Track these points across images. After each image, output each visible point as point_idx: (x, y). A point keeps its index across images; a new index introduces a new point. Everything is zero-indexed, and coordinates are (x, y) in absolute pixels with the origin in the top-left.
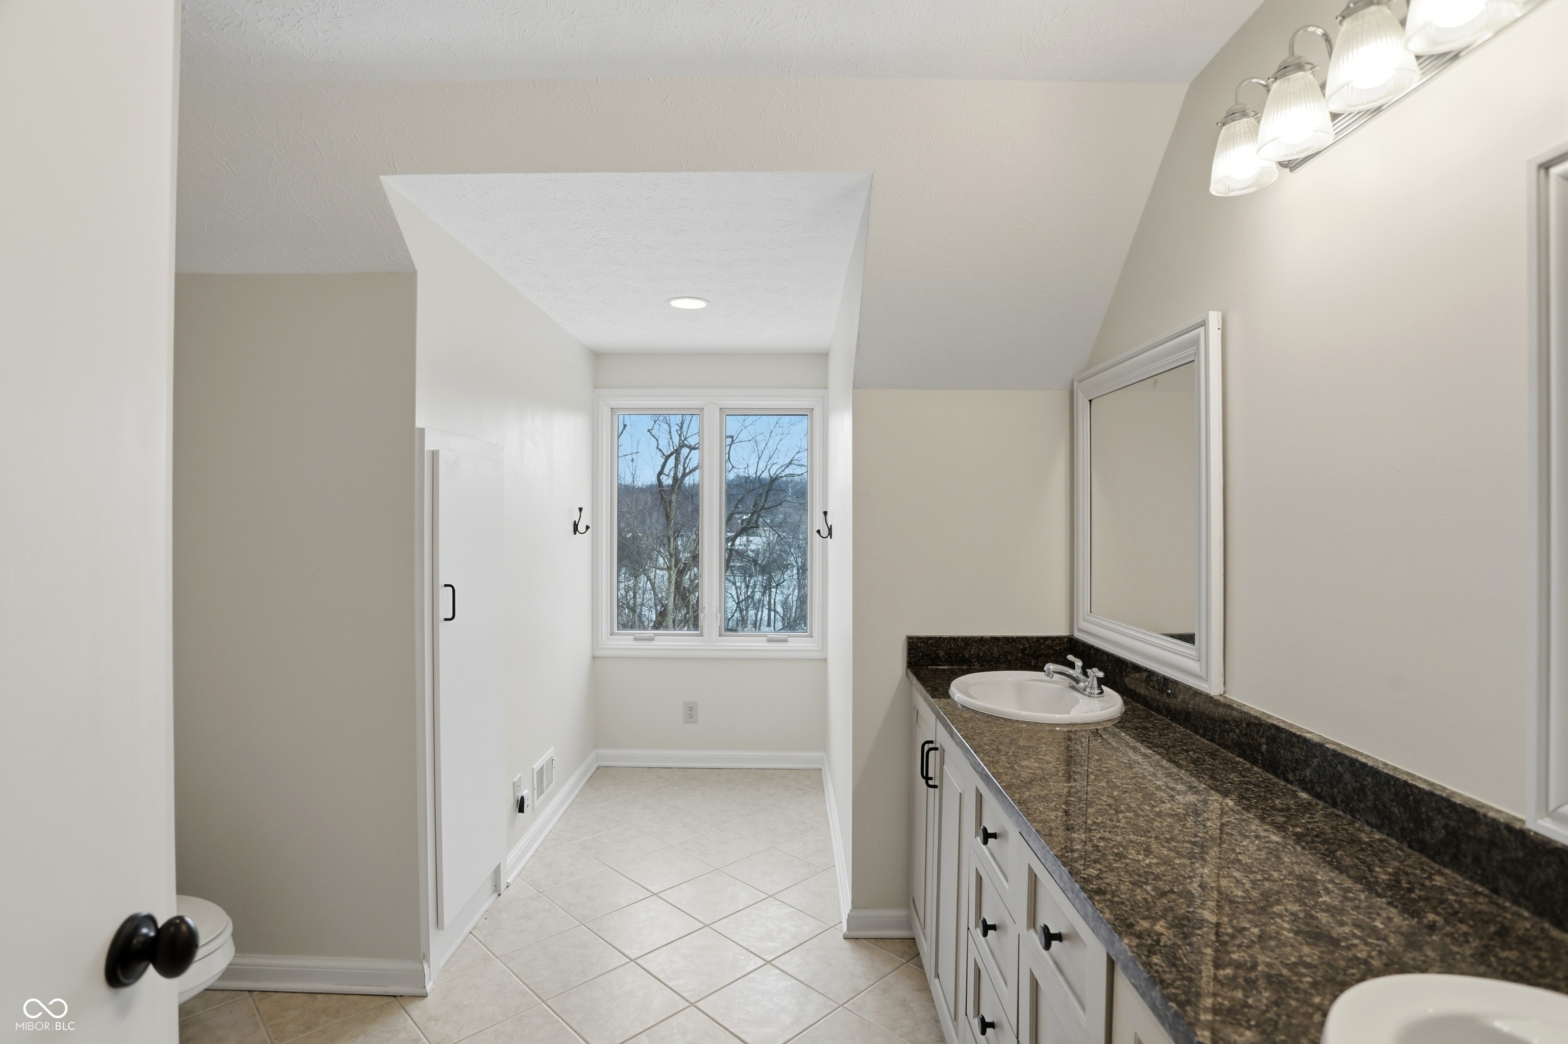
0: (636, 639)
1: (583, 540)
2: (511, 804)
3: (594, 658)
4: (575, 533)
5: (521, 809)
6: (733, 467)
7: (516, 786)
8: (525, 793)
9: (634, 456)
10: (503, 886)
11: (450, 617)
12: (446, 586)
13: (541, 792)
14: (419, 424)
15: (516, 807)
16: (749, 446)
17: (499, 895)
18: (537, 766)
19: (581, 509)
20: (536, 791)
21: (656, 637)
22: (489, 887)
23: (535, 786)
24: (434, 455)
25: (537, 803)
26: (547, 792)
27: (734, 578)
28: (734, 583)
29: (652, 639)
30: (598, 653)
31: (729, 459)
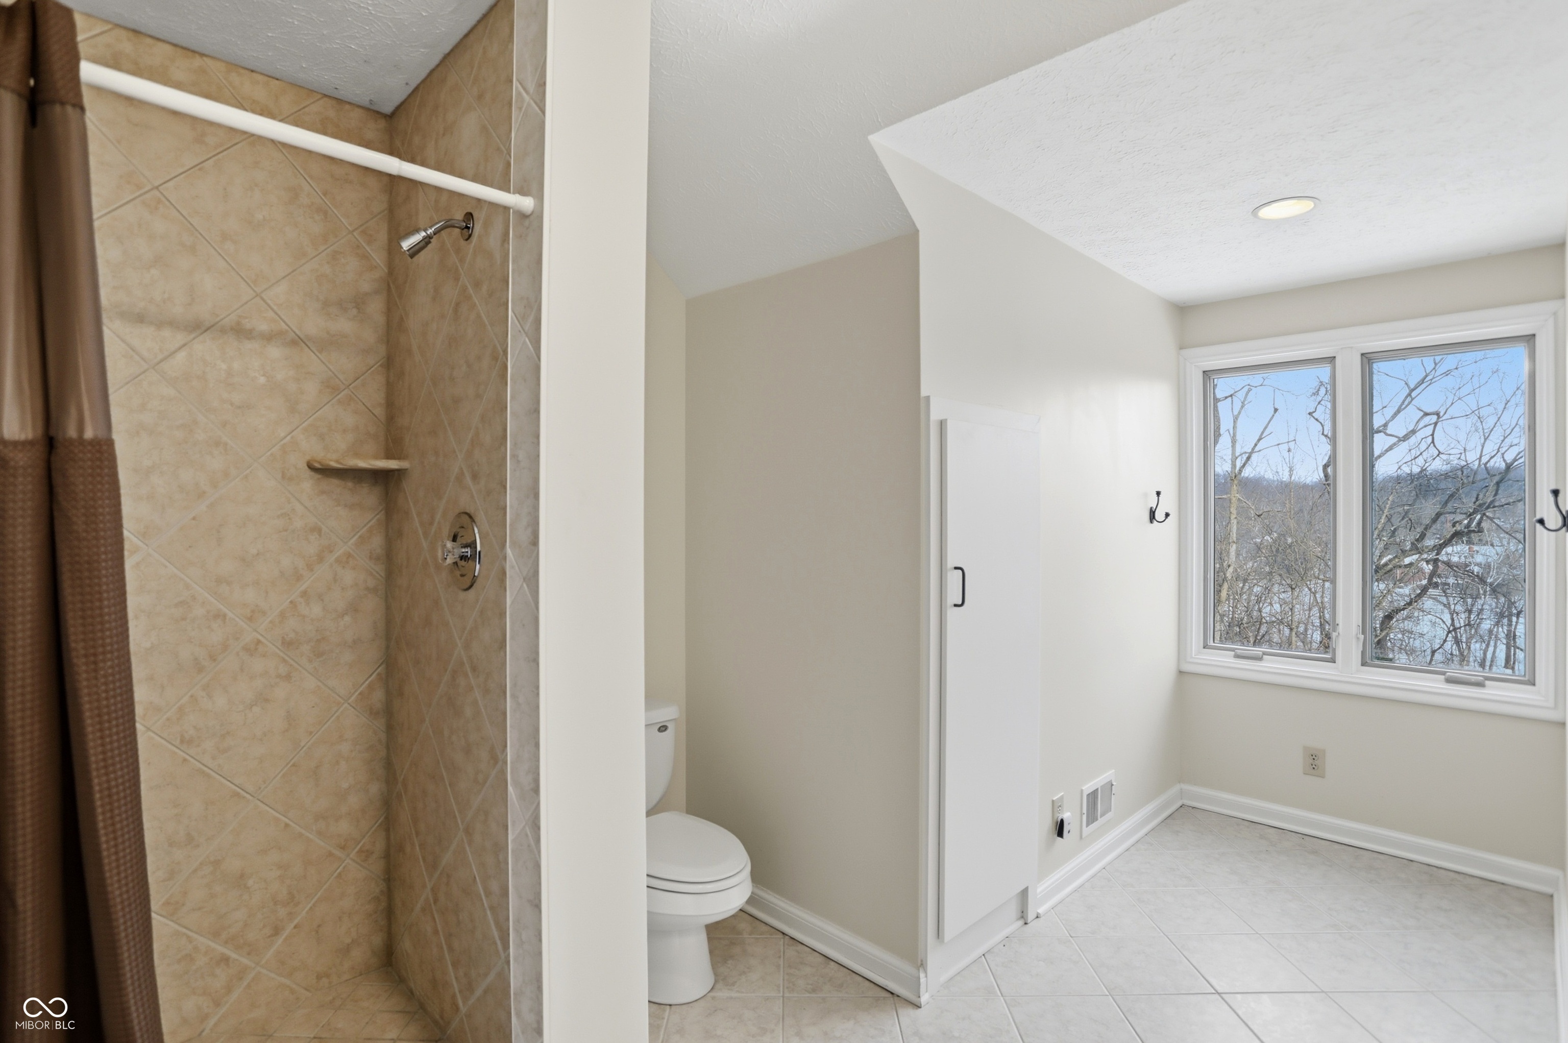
0: (1237, 656)
1: (1166, 531)
2: (1048, 825)
3: (1181, 672)
4: (1151, 522)
5: (1060, 833)
6: (1439, 452)
7: (1056, 806)
8: (1066, 816)
9: (1292, 445)
10: (1031, 916)
11: (960, 602)
12: (956, 568)
13: (1092, 817)
14: (924, 392)
15: (1054, 829)
16: (1466, 425)
17: (1026, 923)
18: (1088, 788)
19: (1158, 493)
20: (1085, 817)
21: (1264, 656)
22: (1013, 910)
23: (1085, 811)
24: (942, 424)
25: (1086, 831)
26: (1101, 821)
27: (1448, 600)
28: (1447, 606)
29: (1260, 659)
30: (1186, 668)
31: (1433, 442)
